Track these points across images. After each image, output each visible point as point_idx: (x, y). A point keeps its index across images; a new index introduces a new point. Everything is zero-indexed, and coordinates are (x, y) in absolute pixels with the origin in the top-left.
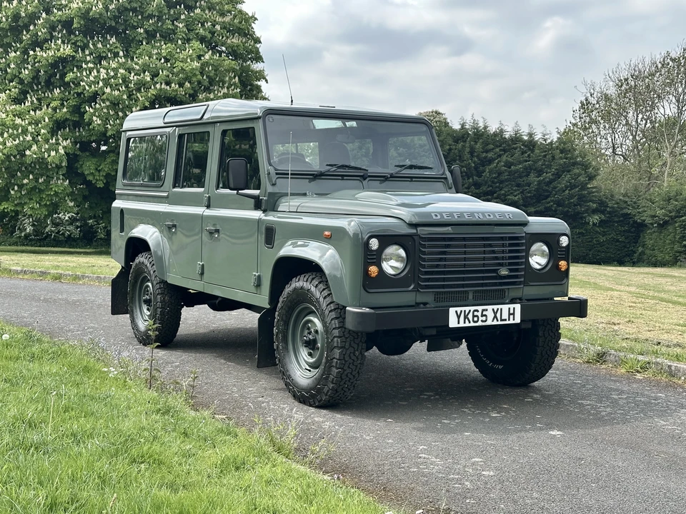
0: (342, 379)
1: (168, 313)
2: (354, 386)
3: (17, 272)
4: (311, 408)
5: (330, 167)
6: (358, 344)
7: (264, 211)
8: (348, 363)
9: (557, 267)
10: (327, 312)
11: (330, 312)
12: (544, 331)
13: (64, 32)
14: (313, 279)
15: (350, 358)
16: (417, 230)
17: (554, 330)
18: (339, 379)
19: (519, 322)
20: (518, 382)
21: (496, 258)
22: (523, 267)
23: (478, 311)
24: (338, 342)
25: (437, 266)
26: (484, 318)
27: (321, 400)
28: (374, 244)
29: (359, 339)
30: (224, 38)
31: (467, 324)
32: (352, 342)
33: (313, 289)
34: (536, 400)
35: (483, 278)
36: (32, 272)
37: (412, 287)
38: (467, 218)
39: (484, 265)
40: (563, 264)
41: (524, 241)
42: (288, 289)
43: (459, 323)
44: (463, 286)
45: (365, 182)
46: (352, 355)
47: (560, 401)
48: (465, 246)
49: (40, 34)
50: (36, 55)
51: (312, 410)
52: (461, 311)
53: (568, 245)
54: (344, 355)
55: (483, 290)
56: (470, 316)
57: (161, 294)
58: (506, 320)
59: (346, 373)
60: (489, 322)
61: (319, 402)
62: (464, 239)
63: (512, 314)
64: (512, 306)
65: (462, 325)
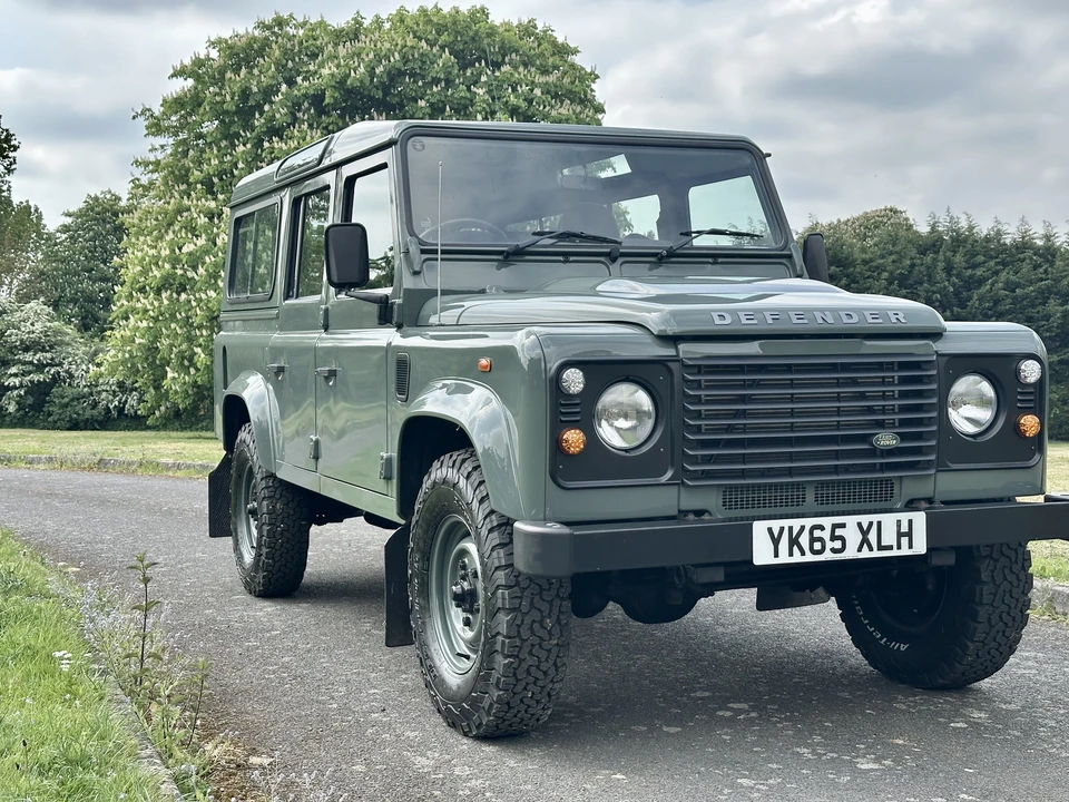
0: (518, 680)
1: (282, 533)
2: (549, 695)
3: (167, 467)
4: (465, 740)
5: (537, 238)
6: (551, 603)
7: (399, 327)
8: (528, 643)
9: (1014, 429)
10: (484, 532)
11: (490, 531)
12: (992, 571)
13: (312, 111)
14: (464, 461)
15: (533, 633)
16: (677, 351)
17: (1017, 568)
18: (512, 680)
19: (924, 551)
20: (941, 681)
21: (870, 410)
22: (934, 428)
23: (822, 528)
24: (504, 599)
25: (729, 429)
26: (838, 545)
27: (481, 724)
28: (574, 380)
29: (553, 592)
30: (548, 108)
31: (797, 558)
32: (537, 598)
33: (462, 483)
34: (976, 725)
35: (837, 455)
36: (188, 467)
37: (669, 474)
38: (795, 324)
39: (838, 426)
40: (1030, 423)
41: (934, 372)
42: (427, 484)
43: (776, 555)
44: (790, 472)
45: (615, 267)
46: (536, 626)
47: (1030, 730)
48: (792, 384)
49: (278, 116)
50: (273, 148)
51: (466, 744)
52: (782, 529)
53: (1041, 381)
54: (519, 626)
55: (839, 482)
56: (804, 540)
57: (269, 497)
58: (891, 548)
59: (524, 666)
60: (851, 553)
61: (478, 727)
62: (789, 368)
63: (906, 534)
64: (904, 517)
65: (784, 558)
